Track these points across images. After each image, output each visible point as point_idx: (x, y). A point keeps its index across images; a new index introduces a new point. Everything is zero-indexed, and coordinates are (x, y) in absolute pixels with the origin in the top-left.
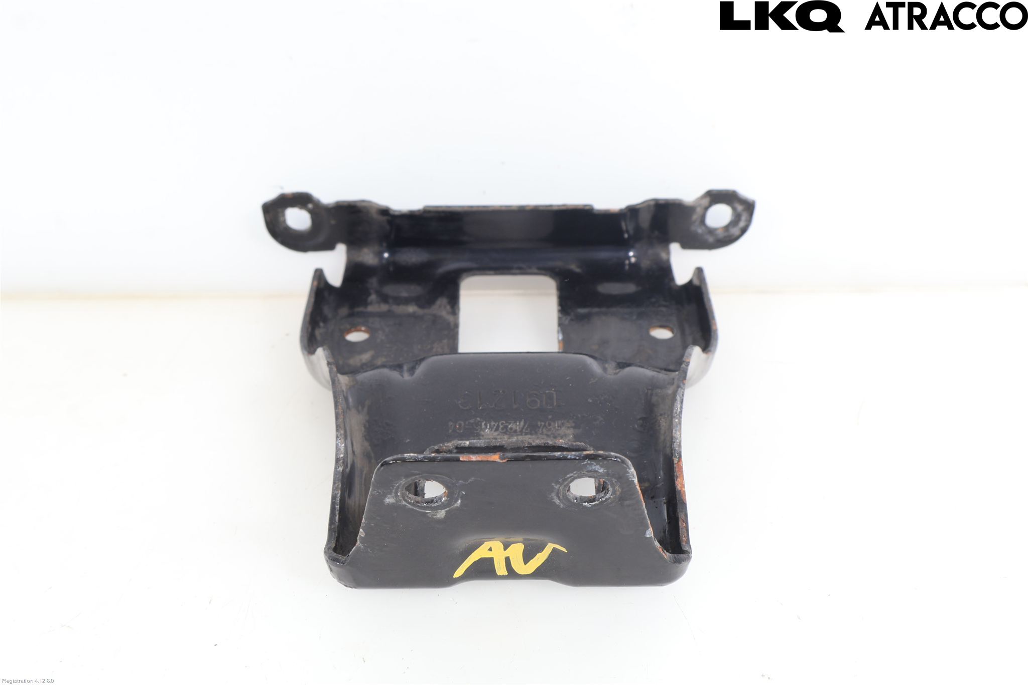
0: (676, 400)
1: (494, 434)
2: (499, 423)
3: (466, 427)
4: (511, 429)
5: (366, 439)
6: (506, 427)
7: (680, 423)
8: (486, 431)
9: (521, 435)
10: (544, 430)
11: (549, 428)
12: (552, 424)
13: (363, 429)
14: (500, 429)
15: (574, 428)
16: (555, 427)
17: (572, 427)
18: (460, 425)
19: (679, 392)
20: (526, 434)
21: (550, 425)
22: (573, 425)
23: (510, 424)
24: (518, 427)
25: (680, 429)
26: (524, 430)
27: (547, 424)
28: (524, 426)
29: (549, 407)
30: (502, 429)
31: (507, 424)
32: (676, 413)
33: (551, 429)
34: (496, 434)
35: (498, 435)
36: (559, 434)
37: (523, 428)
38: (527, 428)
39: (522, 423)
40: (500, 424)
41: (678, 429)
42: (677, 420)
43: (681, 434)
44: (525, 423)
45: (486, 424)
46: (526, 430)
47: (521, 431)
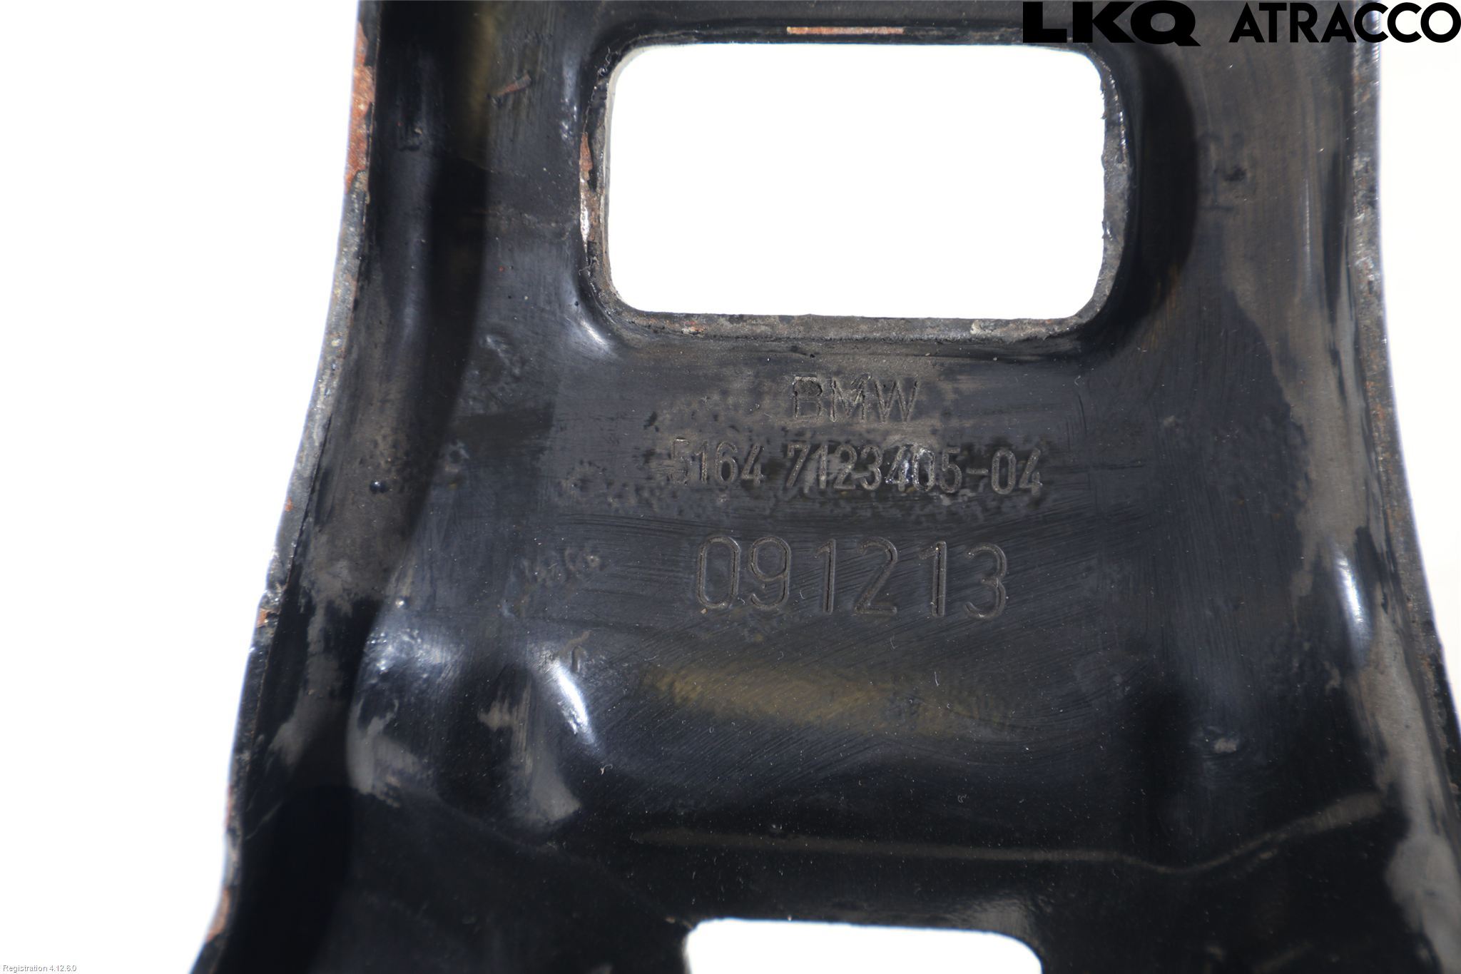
2: (883, 480)
3: (984, 472)
4: (845, 457)
5: (1300, 429)
6: (861, 465)
8: (922, 451)
9: (814, 431)
10: (743, 447)
11: (727, 458)
12: (716, 473)
13: (1313, 475)
14: (879, 460)
15: (650, 455)
16: (711, 458)
17: (659, 457)
18: (1005, 478)
20: (797, 435)
21: (726, 470)
22: (654, 464)
23: (848, 479)
24: (824, 464)
26: (806, 451)
27: (734, 471)
28: (804, 468)
29: (721, 540)
30: (871, 458)
31: (856, 476)
33: (723, 452)
34: (894, 439)
35: (886, 433)
36: (700, 430)
37: (810, 455)
38: (794, 461)
39: (810, 477)
40: (879, 476)
44: (800, 479)
45: (923, 478)
46: (798, 452)
47: (815, 448)
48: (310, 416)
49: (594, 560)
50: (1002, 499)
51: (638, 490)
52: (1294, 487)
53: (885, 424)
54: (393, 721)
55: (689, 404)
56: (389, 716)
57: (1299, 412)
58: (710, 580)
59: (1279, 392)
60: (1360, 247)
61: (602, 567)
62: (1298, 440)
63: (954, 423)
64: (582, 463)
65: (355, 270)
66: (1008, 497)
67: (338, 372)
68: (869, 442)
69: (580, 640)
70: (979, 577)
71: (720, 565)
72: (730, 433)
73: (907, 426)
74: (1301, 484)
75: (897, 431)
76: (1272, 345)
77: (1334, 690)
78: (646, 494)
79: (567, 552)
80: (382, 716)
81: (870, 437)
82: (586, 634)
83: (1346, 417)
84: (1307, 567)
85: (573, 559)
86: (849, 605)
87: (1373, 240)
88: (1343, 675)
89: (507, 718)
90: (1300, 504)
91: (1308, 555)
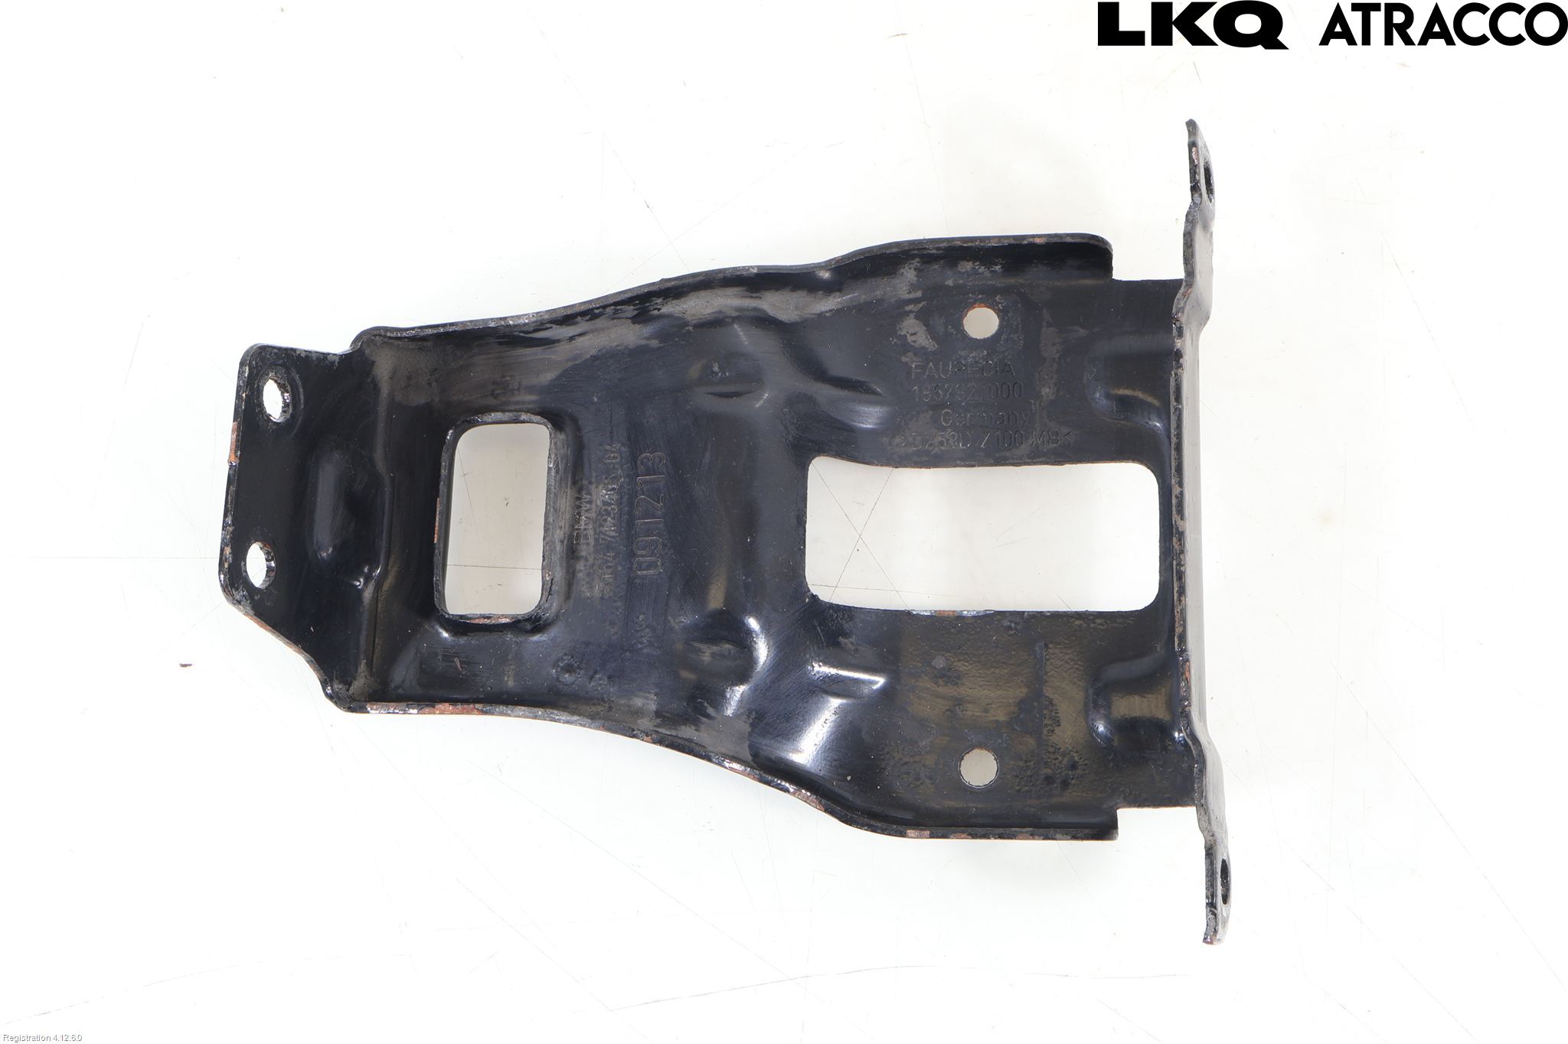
0: (573, 715)
1: (598, 501)
2: (614, 504)
3: (611, 466)
4: (605, 520)
6: (608, 514)
7: (535, 717)
8: (604, 490)
9: (595, 533)
10: (600, 561)
11: (604, 567)
12: (610, 571)
14: (607, 506)
15: (602, 598)
16: (604, 574)
17: (603, 594)
18: (614, 458)
19: (585, 719)
20: (597, 540)
21: (608, 567)
22: (606, 597)
23: (613, 518)
24: (608, 528)
25: (527, 717)
26: (602, 536)
27: (610, 564)
28: (609, 536)
29: (635, 566)
30: (606, 510)
31: (612, 515)
32: (552, 713)
33: (602, 569)
35: (597, 506)
36: (593, 580)
37: (604, 534)
38: (606, 540)
39: (613, 534)
40: (613, 506)
41: (527, 713)
42: (540, 713)
43: (519, 717)
44: (613, 537)
45: (613, 489)
46: (602, 539)
47: (601, 532)
48: (568, 722)
49: (641, 617)
50: (622, 458)
51: (615, 601)
52: (620, 350)
53: (593, 506)
54: (708, 703)
55: (583, 585)
56: (706, 704)
57: (593, 352)
58: (650, 570)
59: (586, 360)
60: (521, 321)
61: (644, 614)
62: (605, 350)
63: (593, 480)
64: (604, 626)
65: (512, 707)
66: (621, 456)
67: (551, 711)
68: (600, 511)
69: (672, 621)
70: (650, 464)
71: (644, 566)
72: (595, 567)
73: (594, 497)
74: (619, 348)
75: (596, 501)
76: (570, 364)
77: (694, 329)
78: (616, 599)
79: (638, 629)
80: (706, 708)
81: (598, 512)
82: (670, 618)
83: (592, 331)
84: (648, 342)
85: (641, 626)
86: (660, 513)
87: (519, 317)
88: (688, 325)
89: (707, 654)
90: (626, 347)
91: (644, 342)
